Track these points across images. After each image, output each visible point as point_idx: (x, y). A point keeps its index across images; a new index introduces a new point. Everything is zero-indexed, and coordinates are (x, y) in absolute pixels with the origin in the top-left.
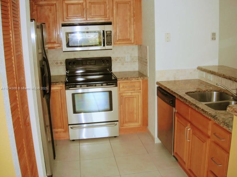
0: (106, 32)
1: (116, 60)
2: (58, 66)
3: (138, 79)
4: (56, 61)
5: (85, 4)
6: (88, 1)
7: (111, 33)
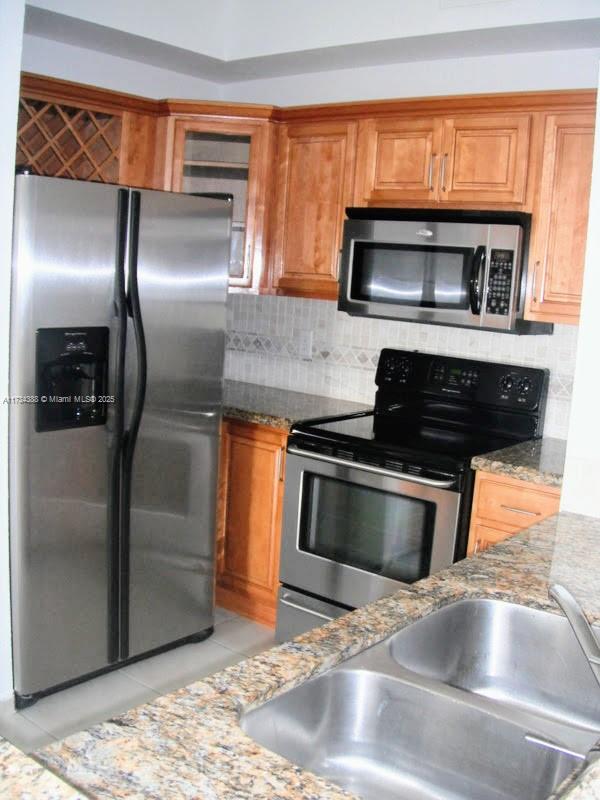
0: (494, 252)
2: (365, 369)
4: (361, 348)
5: (439, 133)
6: (450, 123)
7: (511, 260)
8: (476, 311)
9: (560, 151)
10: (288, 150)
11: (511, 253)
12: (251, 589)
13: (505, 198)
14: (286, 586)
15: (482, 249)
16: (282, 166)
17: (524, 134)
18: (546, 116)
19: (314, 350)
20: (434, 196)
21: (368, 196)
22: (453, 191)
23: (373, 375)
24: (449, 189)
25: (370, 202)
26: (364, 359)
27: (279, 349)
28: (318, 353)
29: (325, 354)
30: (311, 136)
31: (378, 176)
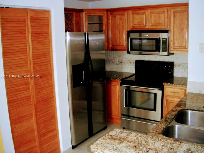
0: (162, 39)
1: (179, 66)
2: (131, 65)
3: (182, 87)
4: (130, 61)
5: (147, 13)
6: (149, 11)
7: (166, 40)
8: (159, 51)
9: (175, 16)
10: (110, 18)
11: (166, 39)
12: (113, 117)
13: (163, 27)
14: (122, 115)
15: (160, 38)
16: (109, 22)
17: (166, 13)
18: (171, 9)
19: (118, 62)
20: (147, 27)
21: (131, 28)
22: (151, 26)
23: (134, 66)
24: (150, 25)
25: (132, 29)
26: (131, 63)
27: (110, 62)
28: (119, 62)
29: (121, 63)
30: (116, 15)
31: (133, 23)
